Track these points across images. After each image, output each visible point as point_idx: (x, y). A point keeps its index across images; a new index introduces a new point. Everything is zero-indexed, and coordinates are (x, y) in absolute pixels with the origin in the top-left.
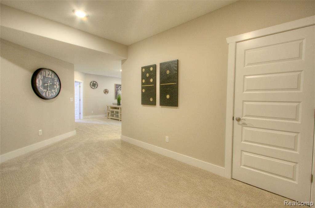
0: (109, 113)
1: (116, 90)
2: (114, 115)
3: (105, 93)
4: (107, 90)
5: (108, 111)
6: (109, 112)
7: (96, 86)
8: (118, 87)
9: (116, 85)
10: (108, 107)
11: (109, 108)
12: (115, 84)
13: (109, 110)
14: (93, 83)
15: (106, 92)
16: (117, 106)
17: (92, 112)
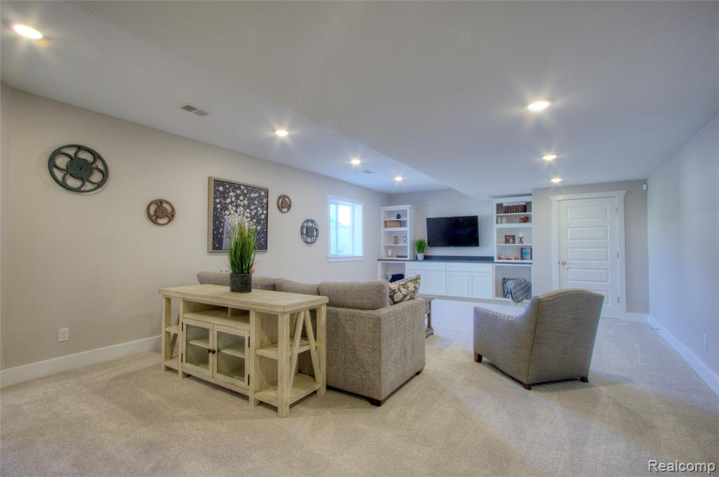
0: (176, 336)
1: (215, 209)
2: (212, 358)
3: (155, 222)
4: (165, 205)
5: (168, 324)
6: (173, 330)
7: (96, 177)
8: (224, 195)
9: (218, 183)
10: (168, 300)
11: (179, 307)
12: (209, 178)
13: (174, 320)
14: (73, 160)
15: (161, 212)
16: (221, 294)
17: (64, 333)
